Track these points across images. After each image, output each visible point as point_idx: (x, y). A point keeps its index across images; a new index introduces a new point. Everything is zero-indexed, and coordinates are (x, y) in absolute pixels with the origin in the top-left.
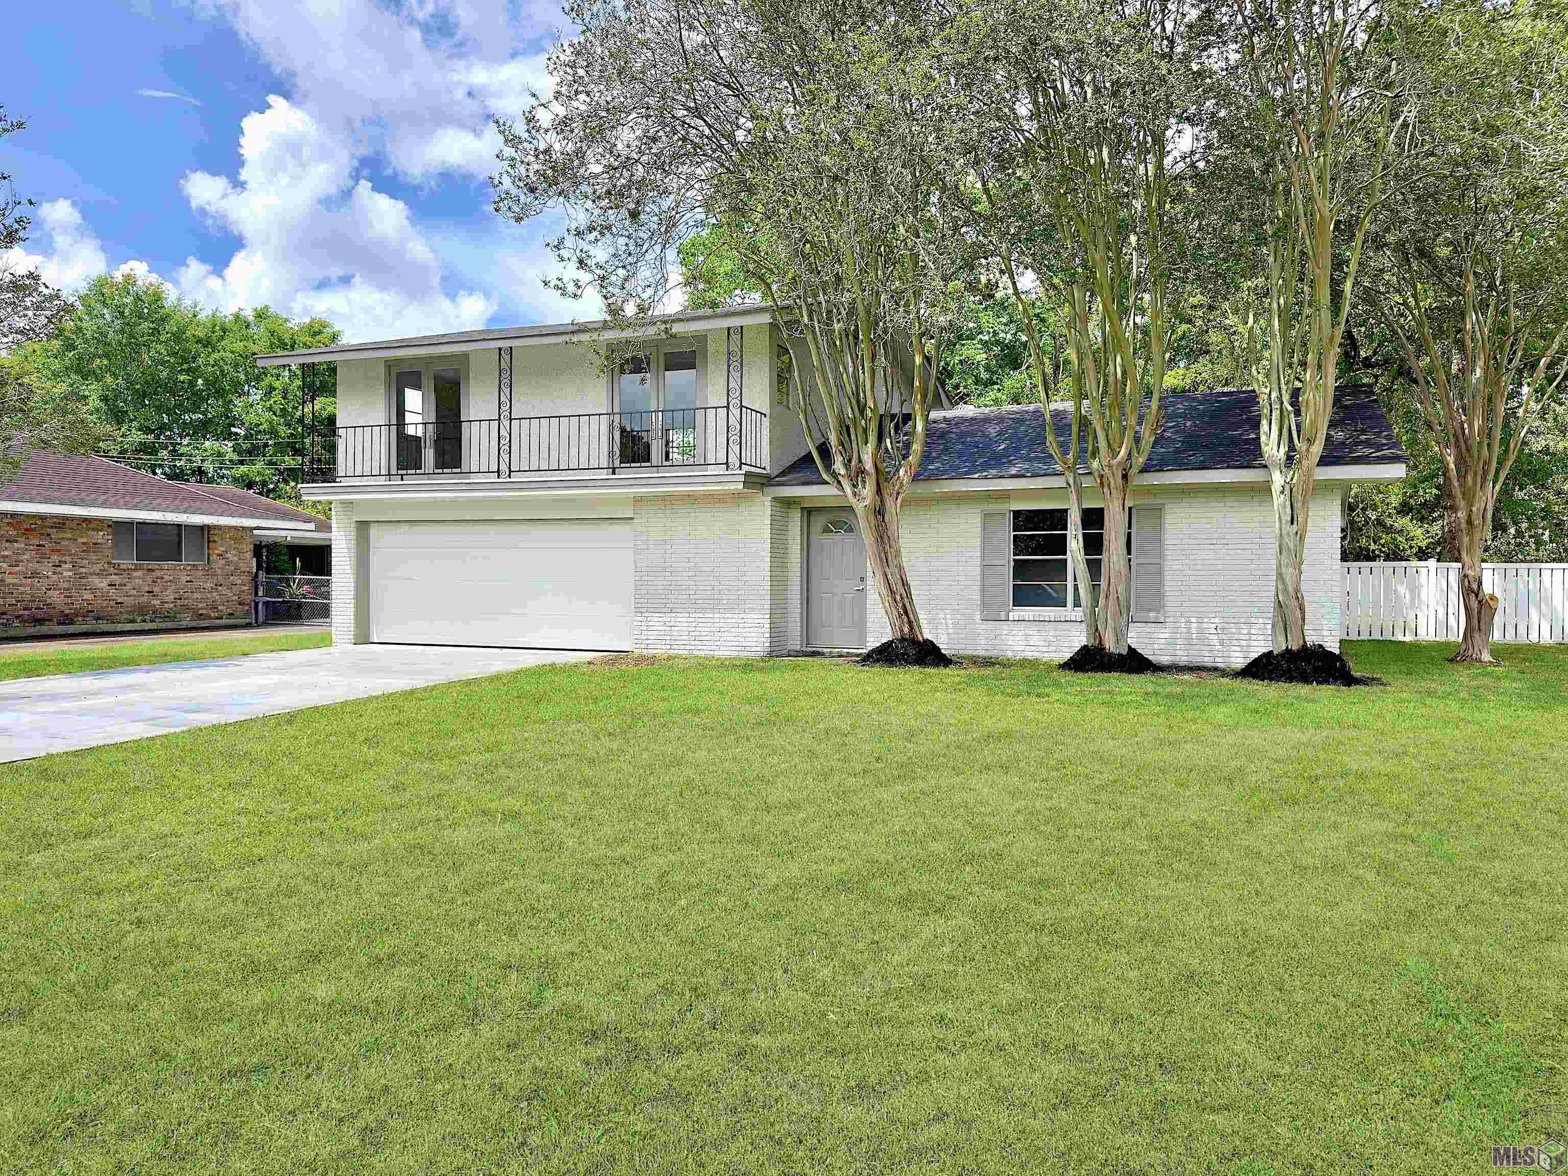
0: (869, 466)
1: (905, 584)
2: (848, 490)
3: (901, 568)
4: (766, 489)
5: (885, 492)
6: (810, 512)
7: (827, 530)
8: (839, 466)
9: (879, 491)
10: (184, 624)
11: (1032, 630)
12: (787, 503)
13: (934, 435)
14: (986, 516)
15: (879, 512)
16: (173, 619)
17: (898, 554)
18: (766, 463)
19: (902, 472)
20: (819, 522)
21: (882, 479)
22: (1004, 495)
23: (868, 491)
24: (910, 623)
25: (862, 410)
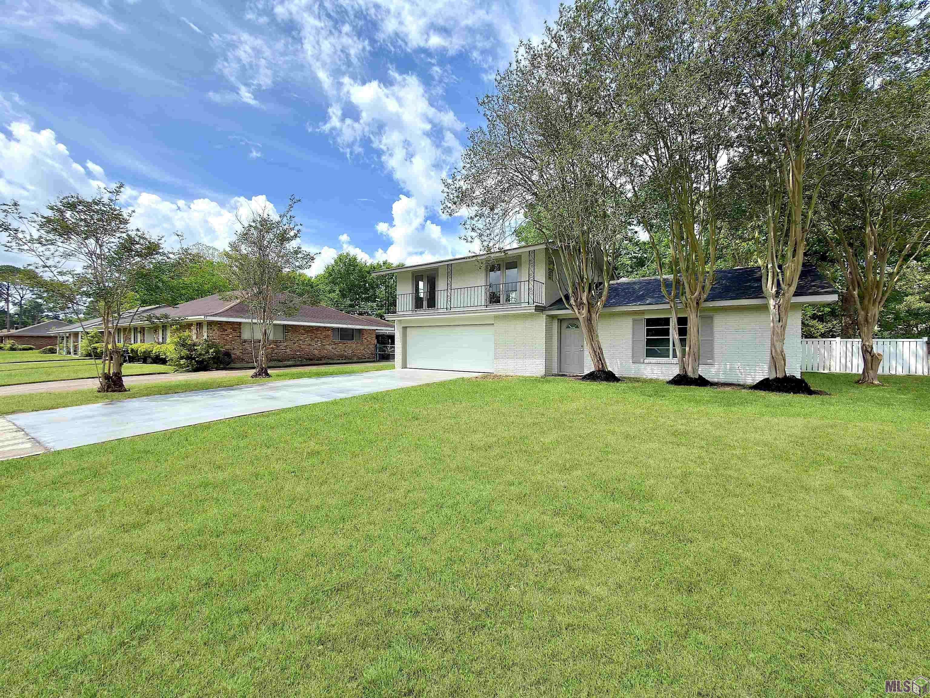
0: (585, 301)
1: (600, 348)
2: (576, 311)
3: (598, 342)
4: (544, 312)
5: (592, 311)
6: (561, 321)
7: (568, 327)
8: (572, 301)
9: (589, 311)
10: (354, 361)
11: (655, 368)
12: (552, 317)
13: (613, 290)
14: (634, 320)
15: (589, 320)
16: (351, 359)
17: (597, 336)
18: (544, 302)
19: (599, 303)
20: (564, 325)
21: (591, 306)
22: (643, 312)
23: (584, 311)
24: (602, 364)
25: (582, 281)
